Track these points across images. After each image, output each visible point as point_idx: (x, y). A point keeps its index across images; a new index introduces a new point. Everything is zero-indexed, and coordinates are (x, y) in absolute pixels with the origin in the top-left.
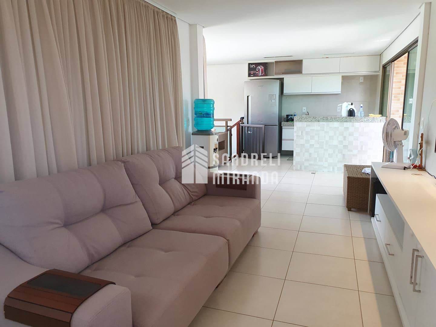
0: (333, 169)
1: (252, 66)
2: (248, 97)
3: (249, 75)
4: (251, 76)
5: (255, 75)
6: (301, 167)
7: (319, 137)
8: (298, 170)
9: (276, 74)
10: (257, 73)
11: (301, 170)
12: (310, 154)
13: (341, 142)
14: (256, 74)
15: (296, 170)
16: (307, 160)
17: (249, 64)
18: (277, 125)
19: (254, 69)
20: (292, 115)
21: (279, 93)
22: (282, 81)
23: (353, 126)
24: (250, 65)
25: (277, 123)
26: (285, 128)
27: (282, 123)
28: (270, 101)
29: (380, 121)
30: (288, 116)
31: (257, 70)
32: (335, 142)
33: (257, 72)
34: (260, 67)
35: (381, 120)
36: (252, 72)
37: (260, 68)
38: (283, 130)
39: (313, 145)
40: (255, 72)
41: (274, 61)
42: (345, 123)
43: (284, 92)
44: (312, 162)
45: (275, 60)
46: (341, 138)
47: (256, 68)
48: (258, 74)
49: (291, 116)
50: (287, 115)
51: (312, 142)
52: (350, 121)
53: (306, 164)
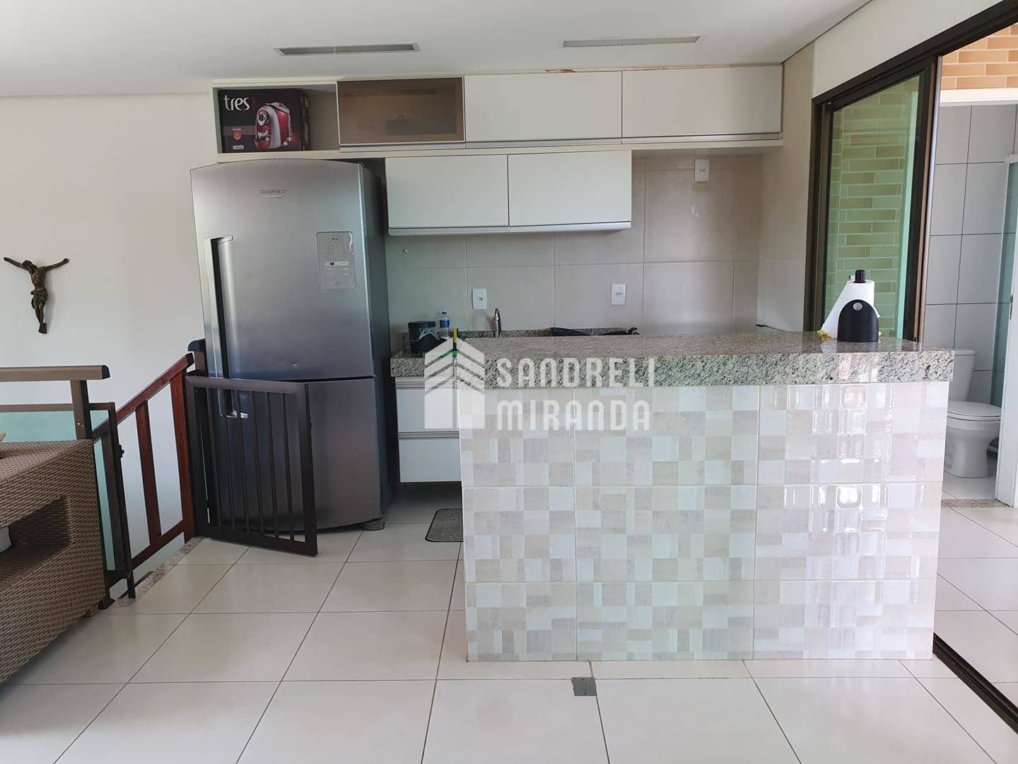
0: (683, 637)
1: (235, 104)
2: (215, 243)
3: (226, 145)
4: (235, 147)
5: (251, 145)
6: (508, 639)
7: (595, 472)
8: (497, 658)
9: (350, 140)
10: (260, 135)
11: (508, 655)
12: (557, 566)
13: (717, 495)
14: (258, 140)
15: (485, 658)
16: (538, 601)
17: (221, 94)
18: (372, 374)
19: (246, 118)
20: (432, 324)
21: (367, 229)
22: (375, 170)
23: (782, 404)
24: (226, 99)
25: (368, 365)
26: (406, 387)
27: (394, 362)
28: (327, 264)
29: (923, 373)
30: (415, 327)
31: (261, 123)
32: (687, 497)
33: (261, 129)
34: (273, 107)
35: (932, 370)
36: (237, 132)
37: (274, 112)
38: (398, 392)
39: (569, 516)
40: (249, 130)
41: (331, 80)
42: (735, 388)
43: (392, 223)
44: (569, 612)
45: (340, 78)
46: (717, 474)
47: (253, 112)
48: (264, 138)
49: (429, 331)
50: (411, 325)
51: (563, 499)
52: (767, 379)
53: (538, 621)
